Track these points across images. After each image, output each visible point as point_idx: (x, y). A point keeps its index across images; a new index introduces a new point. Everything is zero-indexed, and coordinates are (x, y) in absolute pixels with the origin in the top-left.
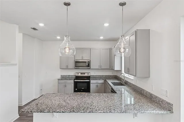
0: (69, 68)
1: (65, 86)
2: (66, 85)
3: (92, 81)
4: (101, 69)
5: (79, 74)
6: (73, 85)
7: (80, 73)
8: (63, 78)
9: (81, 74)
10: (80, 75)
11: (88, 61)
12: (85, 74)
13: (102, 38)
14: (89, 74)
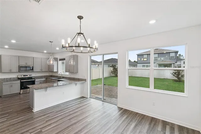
0: (13, 71)
1: (12, 86)
3: (36, 80)
4: (42, 72)
5: (21, 76)
6: (19, 84)
7: (23, 76)
10: (23, 77)
11: (32, 66)
12: (27, 76)
13: (45, 52)
14: (31, 76)
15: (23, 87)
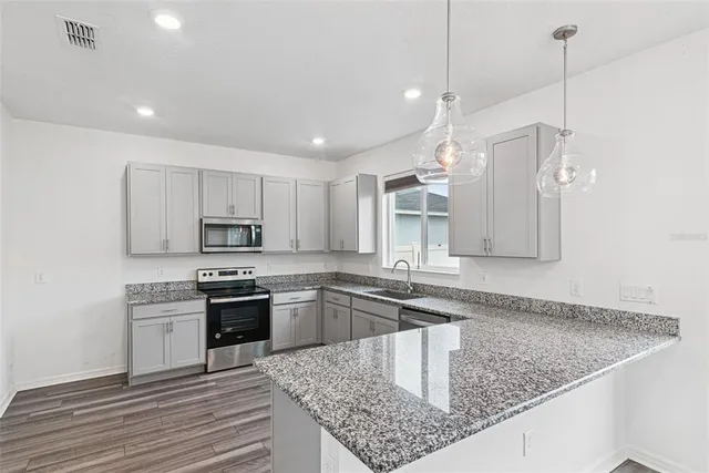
1: (169, 328)
2: (171, 323)
3: (278, 298)
4: (297, 253)
5: (211, 274)
6: (203, 318)
7: (216, 273)
8: (139, 296)
9: (221, 274)
10: (216, 278)
11: (257, 223)
12: (235, 273)
14: (250, 272)
15: (218, 336)
